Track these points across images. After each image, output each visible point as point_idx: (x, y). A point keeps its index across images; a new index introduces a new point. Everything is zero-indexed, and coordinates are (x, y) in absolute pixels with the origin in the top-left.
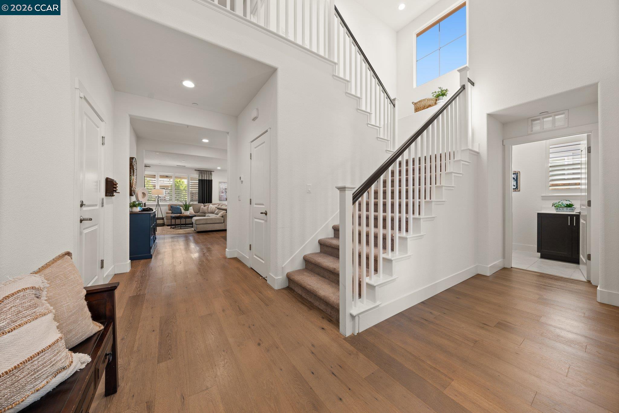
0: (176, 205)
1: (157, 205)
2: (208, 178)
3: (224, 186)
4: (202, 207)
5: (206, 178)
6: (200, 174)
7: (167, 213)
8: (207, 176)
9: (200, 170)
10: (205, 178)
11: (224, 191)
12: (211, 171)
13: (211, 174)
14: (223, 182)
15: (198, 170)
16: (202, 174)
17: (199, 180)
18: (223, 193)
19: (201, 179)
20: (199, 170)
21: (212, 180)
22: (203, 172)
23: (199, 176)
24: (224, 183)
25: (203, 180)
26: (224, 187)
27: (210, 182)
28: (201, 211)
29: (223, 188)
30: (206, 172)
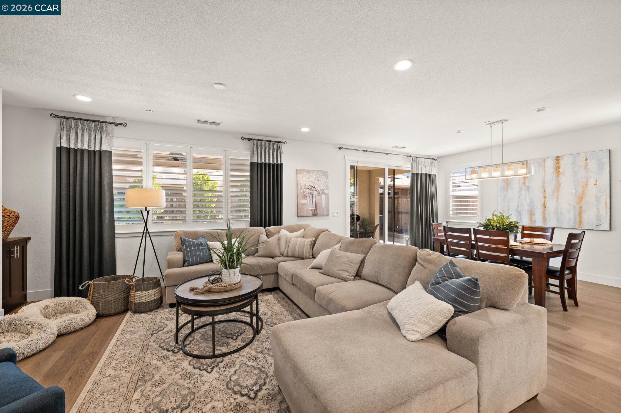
0: (196, 235)
1: (144, 235)
2: (273, 161)
3: (306, 180)
4: (264, 237)
5: (269, 160)
6: (255, 150)
7: (171, 264)
8: (271, 153)
9: (254, 139)
10: (265, 160)
11: (307, 193)
12: (280, 142)
13: (279, 149)
14: (305, 171)
15: (249, 140)
16: (259, 150)
17: (252, 164)
18: (305, 197)
19: (256, 161)
20: (252, 139)
21: (281, 165)
22: (261, 144)
23: (252, 156)
24: (309, 171)
25: (261, 164)
26: (308, 184)
27: (277, 169)
28: (261, 252)
29: (305, 185)
30: (269, 145)
